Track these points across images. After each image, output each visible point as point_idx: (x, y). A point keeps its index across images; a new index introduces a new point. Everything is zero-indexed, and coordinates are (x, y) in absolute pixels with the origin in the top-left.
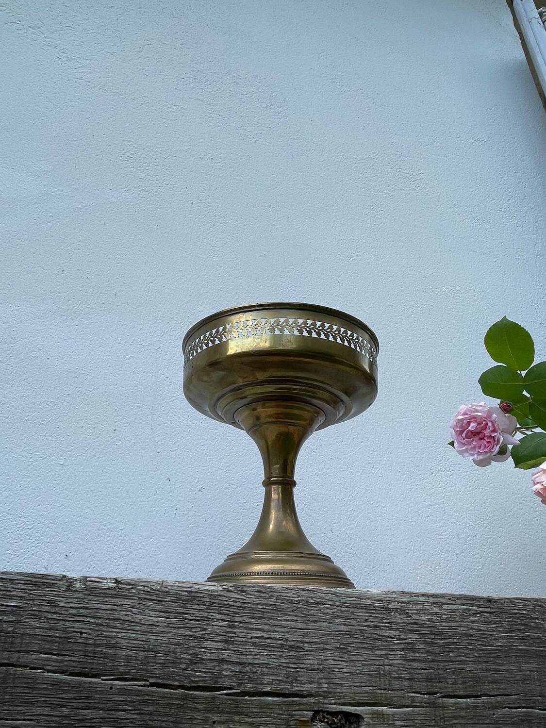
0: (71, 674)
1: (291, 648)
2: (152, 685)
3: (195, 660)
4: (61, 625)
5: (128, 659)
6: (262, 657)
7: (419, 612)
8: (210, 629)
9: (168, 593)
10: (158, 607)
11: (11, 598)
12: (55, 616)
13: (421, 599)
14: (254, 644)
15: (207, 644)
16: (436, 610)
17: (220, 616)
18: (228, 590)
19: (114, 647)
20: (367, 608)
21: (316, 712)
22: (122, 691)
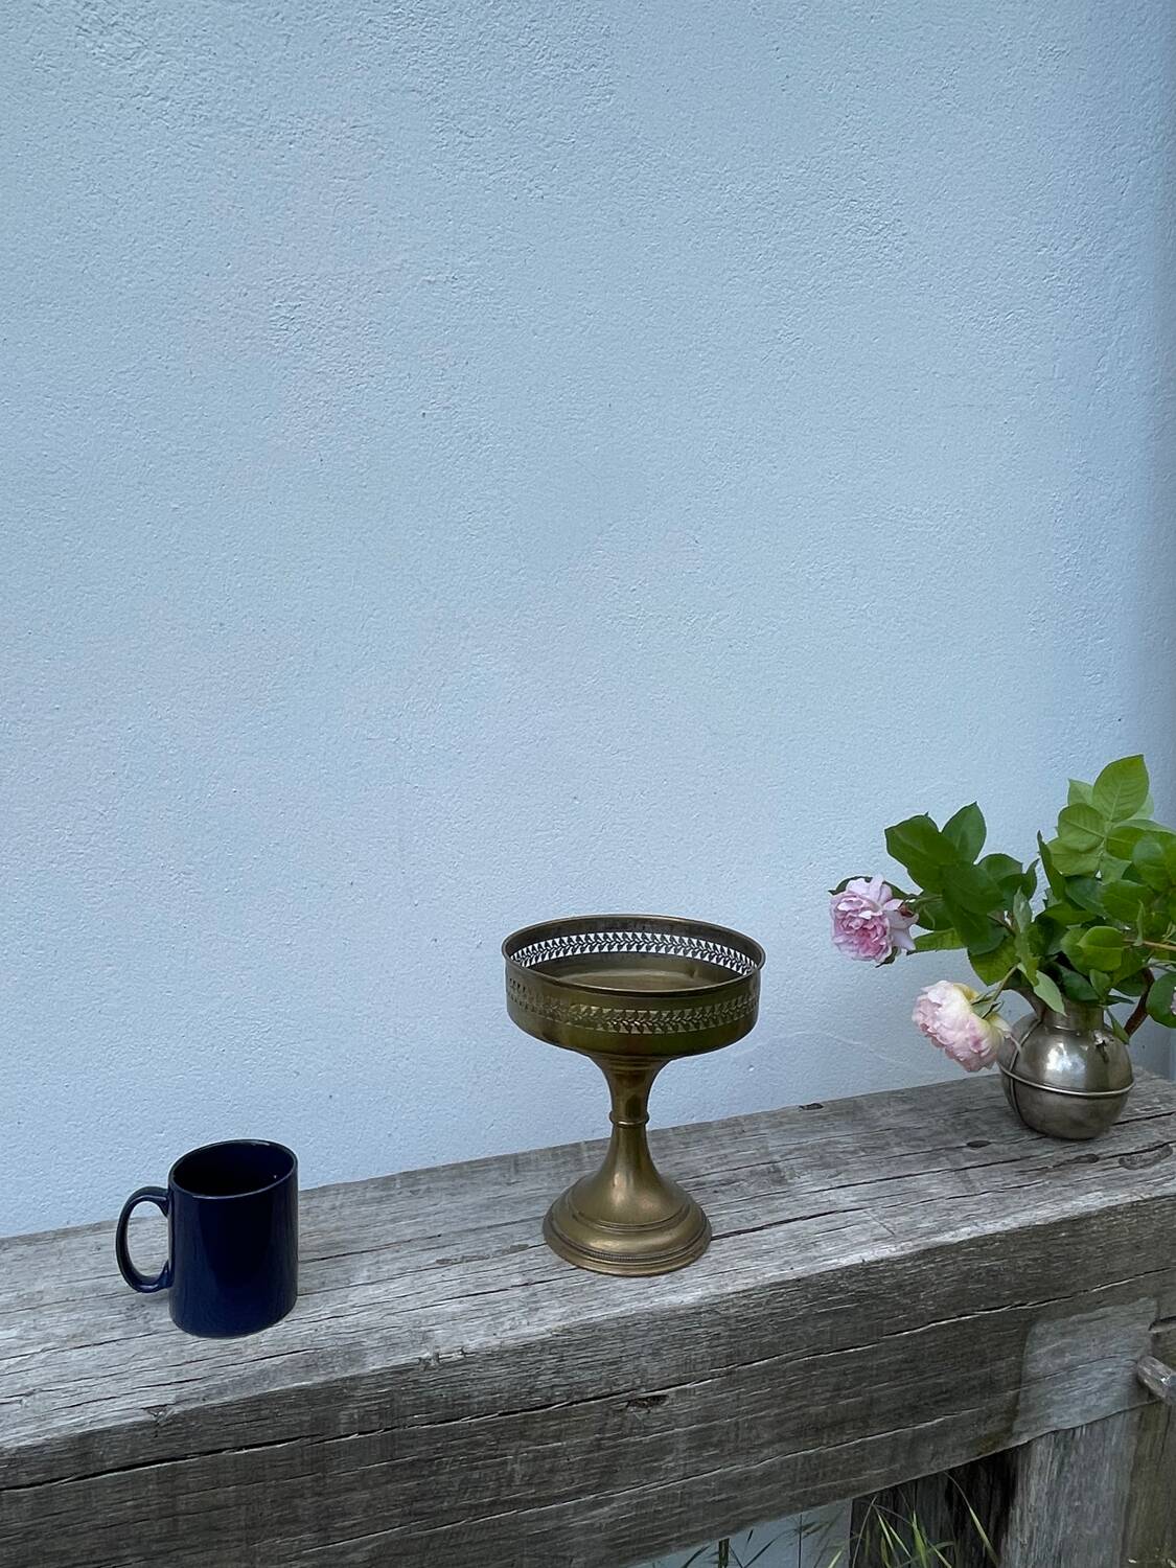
0: (440, 1423)
1: (611, 1364)
2: (500, 1415)
3: (532, 1391)
4: (426, 1394)
5: (479, 1403)
6: (587, 1376)
7: (727, 1308)
8: (543, 1367)
9: (507, 1351)
10: (500, 1363)
11: (383, 1387)
12: (420, 1390)
13: (732, 1296)
14: (579, 1368)
15: (541, 1378)
16: (745, 1302)
17: (551, 1356)
18: (557, 1336)
19: (469, 1397)
20: (680, 1317)
21: (629, 1402)
22: (478, 1425)
